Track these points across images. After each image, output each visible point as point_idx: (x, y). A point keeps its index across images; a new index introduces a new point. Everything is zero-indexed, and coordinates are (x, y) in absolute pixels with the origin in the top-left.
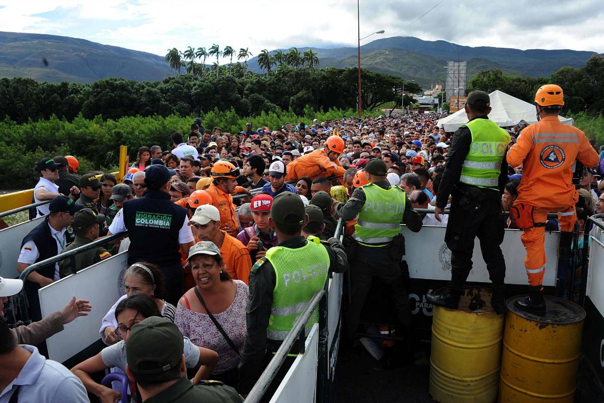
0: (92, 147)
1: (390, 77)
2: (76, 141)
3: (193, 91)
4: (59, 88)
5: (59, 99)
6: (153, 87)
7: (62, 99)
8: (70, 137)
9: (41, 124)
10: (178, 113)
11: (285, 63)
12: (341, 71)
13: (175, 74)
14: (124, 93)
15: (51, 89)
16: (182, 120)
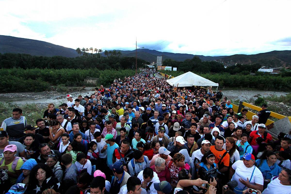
0: (50, 78)
1: (142, 60)
2: (45, 76)
3: (85, 62)
4: (40, 58)
5: (40, 61)
6: (72, 60)
7: (41, 62)
8: (43, 75)
9: (32, 70)
10: (80, 68)
11: (112, 54)
12: (128, 58)
13: (80, 55)
14: (62, 61)
15: (37, 58)
16: (81, 71)
